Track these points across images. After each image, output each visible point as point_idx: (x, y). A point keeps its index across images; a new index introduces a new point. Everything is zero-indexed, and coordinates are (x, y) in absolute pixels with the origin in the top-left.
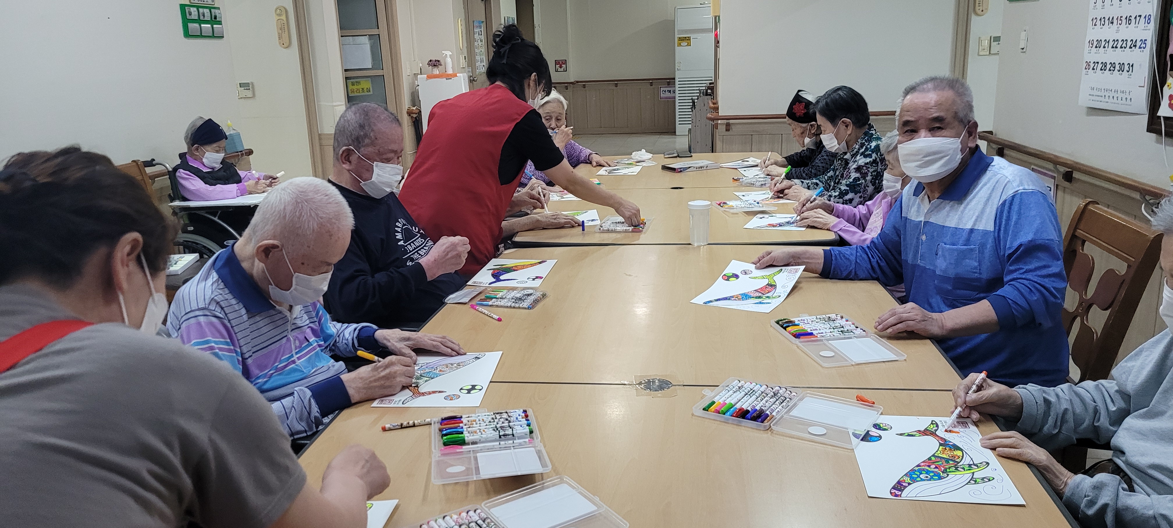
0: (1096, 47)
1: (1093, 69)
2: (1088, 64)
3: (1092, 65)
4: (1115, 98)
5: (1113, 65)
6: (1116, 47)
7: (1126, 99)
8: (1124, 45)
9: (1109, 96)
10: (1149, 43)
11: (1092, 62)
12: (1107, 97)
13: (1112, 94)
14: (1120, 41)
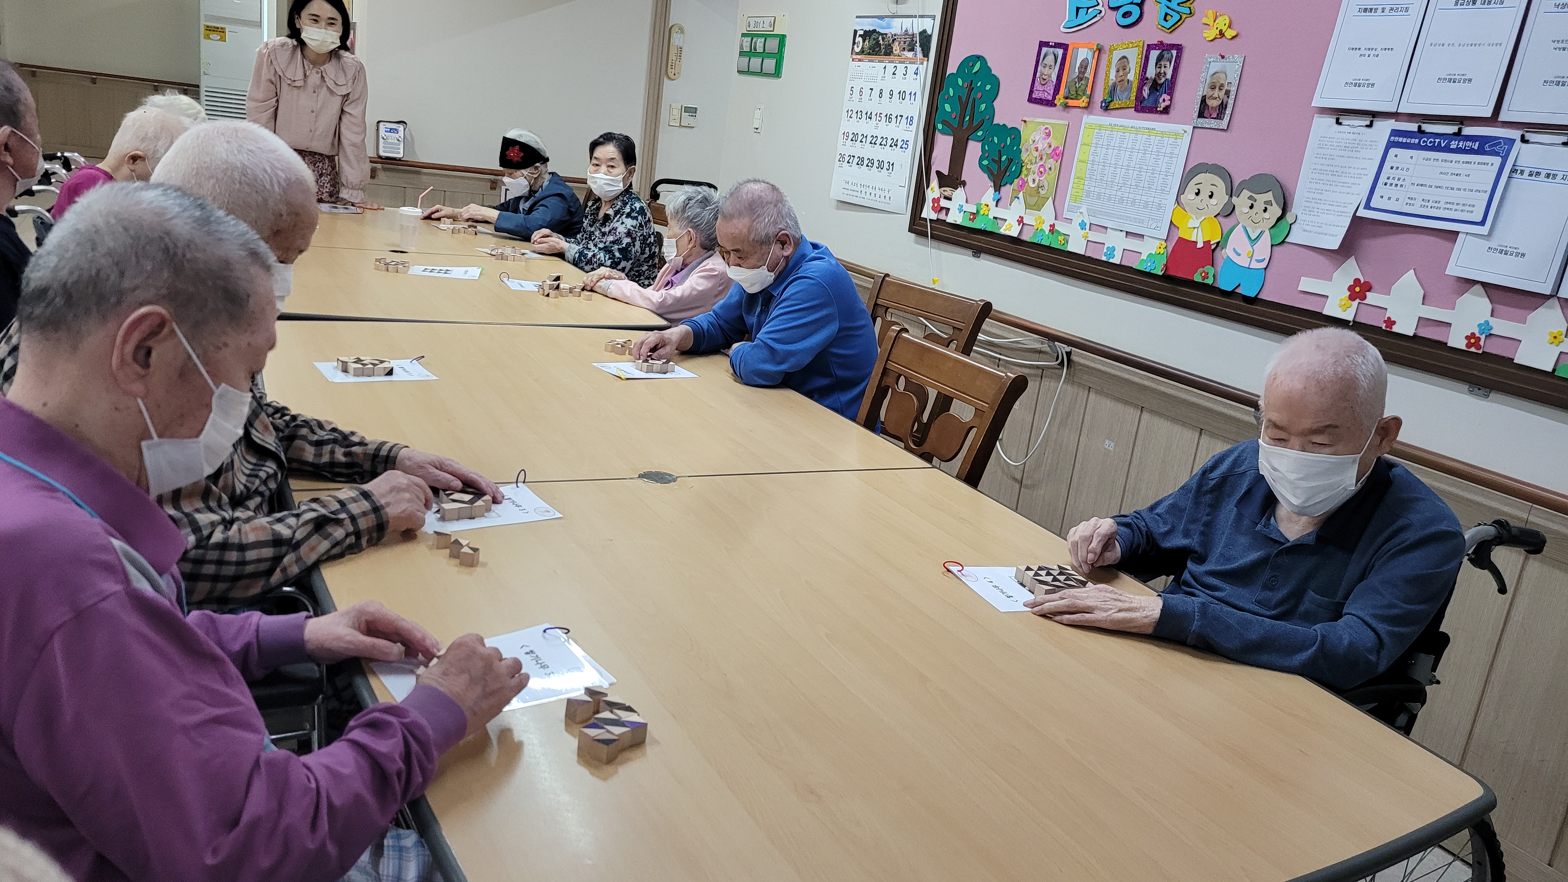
0: (852, 140)
1: (848, 162)
2: (842, 156)
3: (847, 159)
4: (873, 195)
5: (871, 161)
6: (875, 144)
7: (885, 197)
8: (884, 142)
9: (866, 192)
10: (911, 144)
11: (847, 155)
12: (863, 192)
13: (869, 191)
14: (879, 138)
